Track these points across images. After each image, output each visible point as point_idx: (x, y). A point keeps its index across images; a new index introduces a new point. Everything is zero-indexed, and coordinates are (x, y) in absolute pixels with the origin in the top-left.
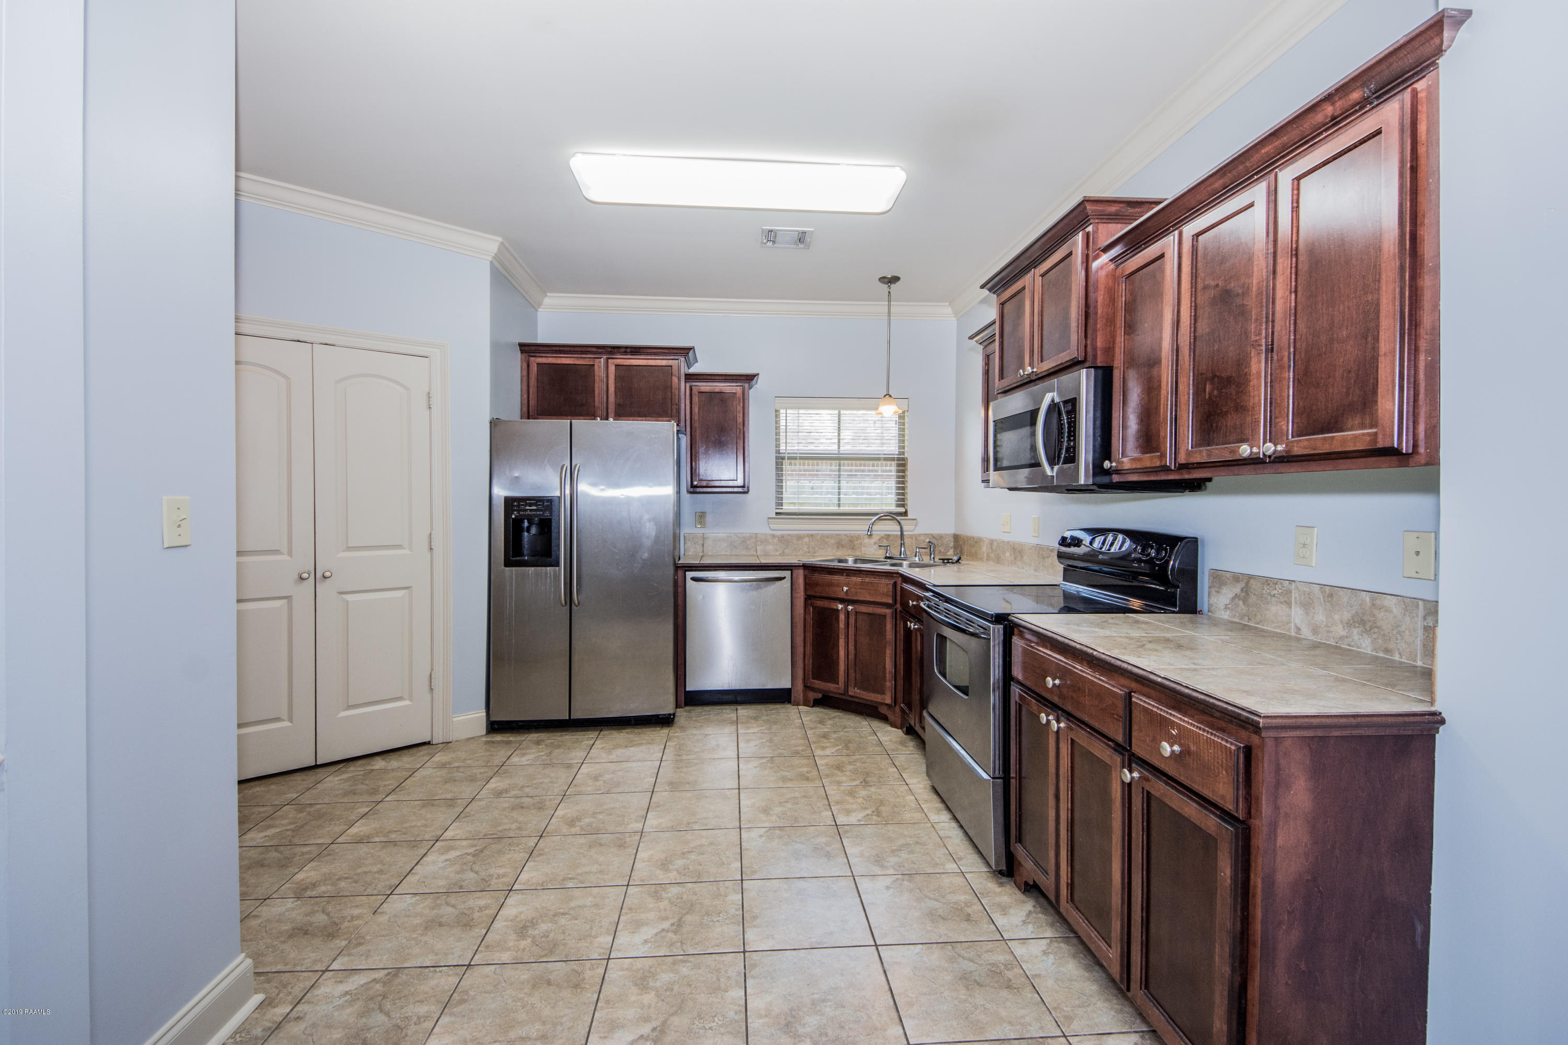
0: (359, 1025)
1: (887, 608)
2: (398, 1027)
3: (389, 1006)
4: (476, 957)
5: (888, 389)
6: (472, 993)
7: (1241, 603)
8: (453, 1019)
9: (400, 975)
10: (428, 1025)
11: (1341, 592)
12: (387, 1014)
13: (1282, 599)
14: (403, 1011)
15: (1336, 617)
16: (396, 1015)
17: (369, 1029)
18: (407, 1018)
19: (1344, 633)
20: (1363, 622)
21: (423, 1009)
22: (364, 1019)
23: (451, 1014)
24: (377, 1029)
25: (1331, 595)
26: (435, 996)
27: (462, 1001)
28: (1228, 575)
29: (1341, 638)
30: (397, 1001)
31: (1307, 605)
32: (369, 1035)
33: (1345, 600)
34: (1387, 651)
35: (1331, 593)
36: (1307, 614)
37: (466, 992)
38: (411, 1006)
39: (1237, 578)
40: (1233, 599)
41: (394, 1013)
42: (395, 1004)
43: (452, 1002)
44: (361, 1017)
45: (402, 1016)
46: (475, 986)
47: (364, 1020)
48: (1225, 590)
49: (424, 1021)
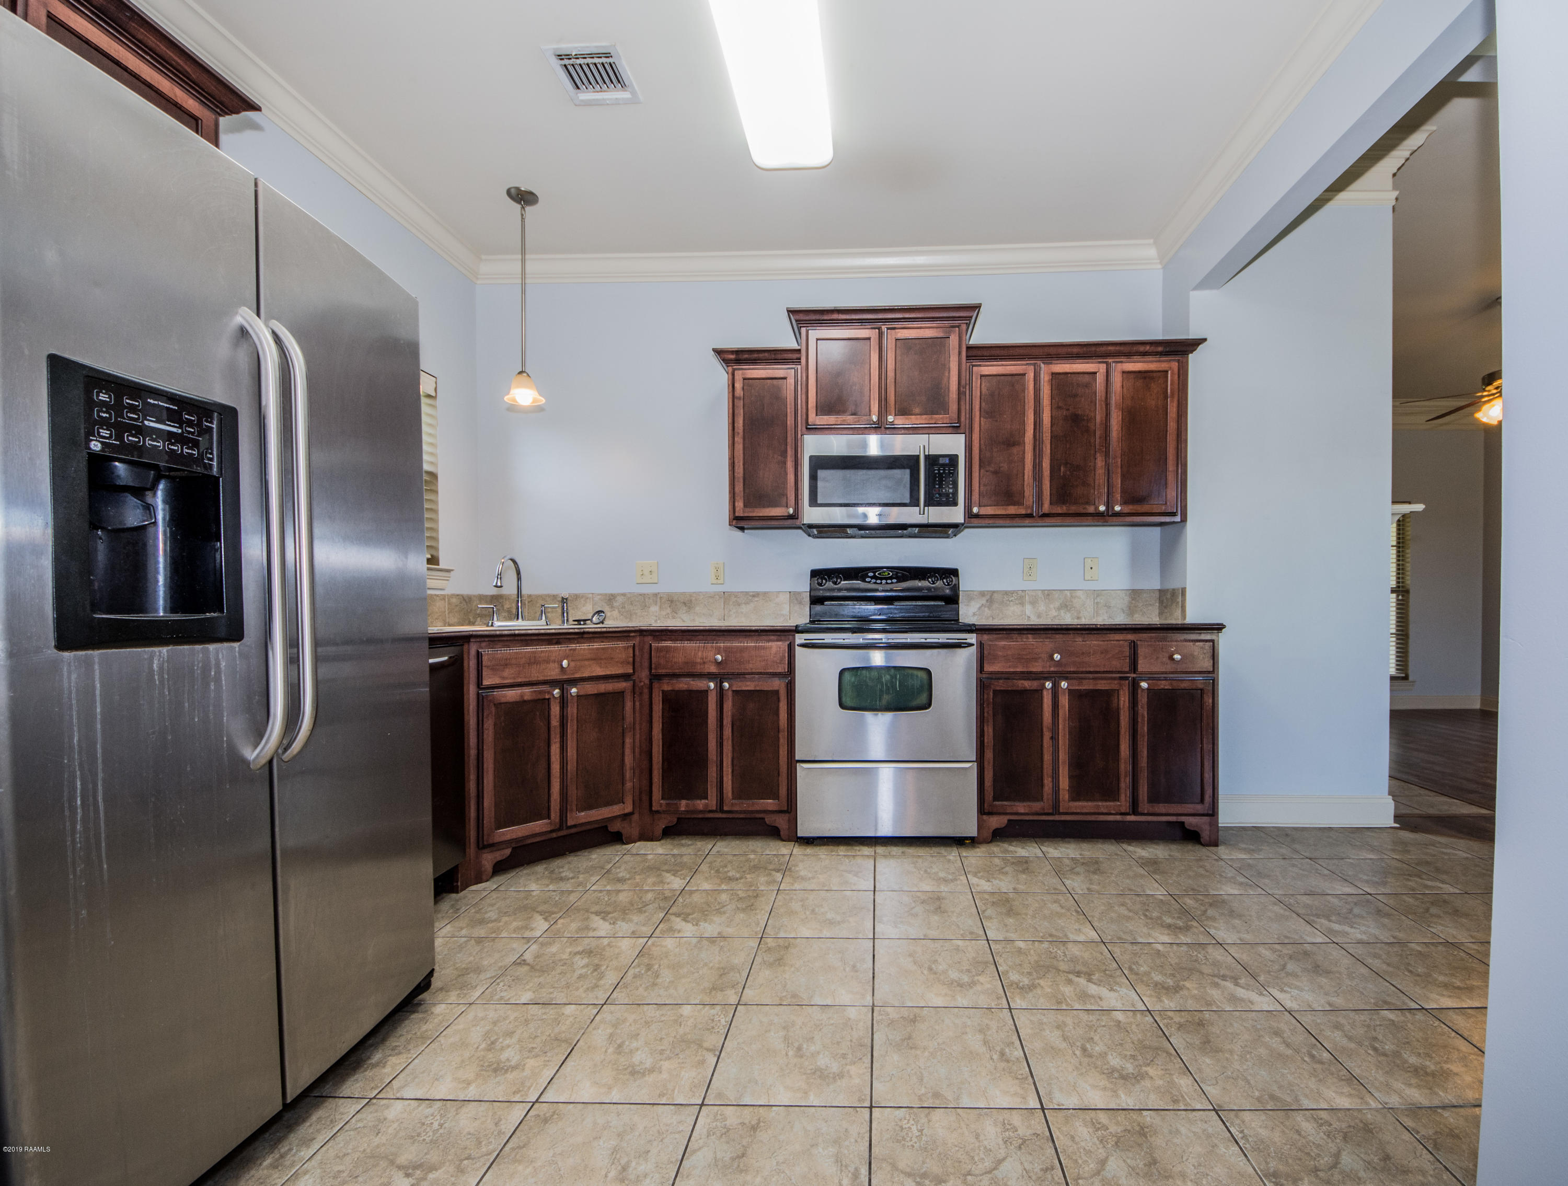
0: (1372, 1175)
1: (625, 681)
2: (1345, 1138)
3: (1326, 1159)
4: (1199, 1107)
5: (523, 363)
6: (1257, 1094)
7: (986, 609)
8: (1302, 1098)
9: (1272, 1170)
10: (1323, 1115)
11: (1054, 592)
12: (1337, 1155)
13: (1017, 602)
14: (1321, 1142)
15: (1052, 606)
16: (1333, 1147)
17: (1369, 1163)
18: (1328, 1136)
19: (1056, 614)
20: (1066, 606)
21: (1307, 1127)
22: (1360, 1175)
23: (1297, 1100)
24: (1362, 1156)
25: (1048, 595)
26: (1282, 1123)
27: (1273, 1097)
28: (975, 593)
29: (1055, 617)
30: (1313, 1154)
31: (1033, 603)
32: (1376, 1160)
33: (1057, 596)
34: (1078, 618)
35: (1048, 594)
36: (1034, 608)
37: (1259, 1099)
38: (1311, 1138)
39: (982, 594)
40: (980, 608)
41: (1332, 1150)
42: (1319, 1155)
43: (1279, 1106)
44: (1359, 1179)
45: (1330, 1141)
46: (1245, 1094)
47: (1362, 1174)
48: (973, 603)
49: (1321, 1119)
